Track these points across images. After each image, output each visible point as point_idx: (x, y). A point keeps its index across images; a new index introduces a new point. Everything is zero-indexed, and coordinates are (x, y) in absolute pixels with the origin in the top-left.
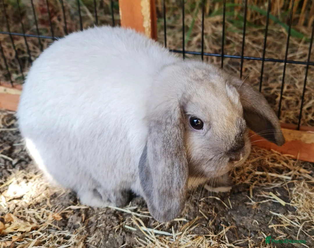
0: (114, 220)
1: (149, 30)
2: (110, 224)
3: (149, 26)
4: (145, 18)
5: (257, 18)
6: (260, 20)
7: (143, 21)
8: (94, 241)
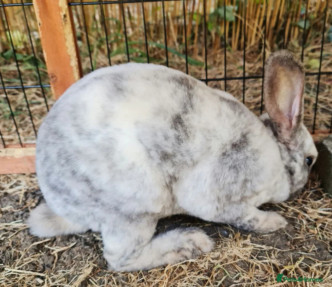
0: (88, 249)
1: (77, 68)
2: (86, 253)
3: (76, 65)
4: (72, 57)
5: (156, 53)
6: (158, 54)
7: (70, 60)
8: (76, 271)
